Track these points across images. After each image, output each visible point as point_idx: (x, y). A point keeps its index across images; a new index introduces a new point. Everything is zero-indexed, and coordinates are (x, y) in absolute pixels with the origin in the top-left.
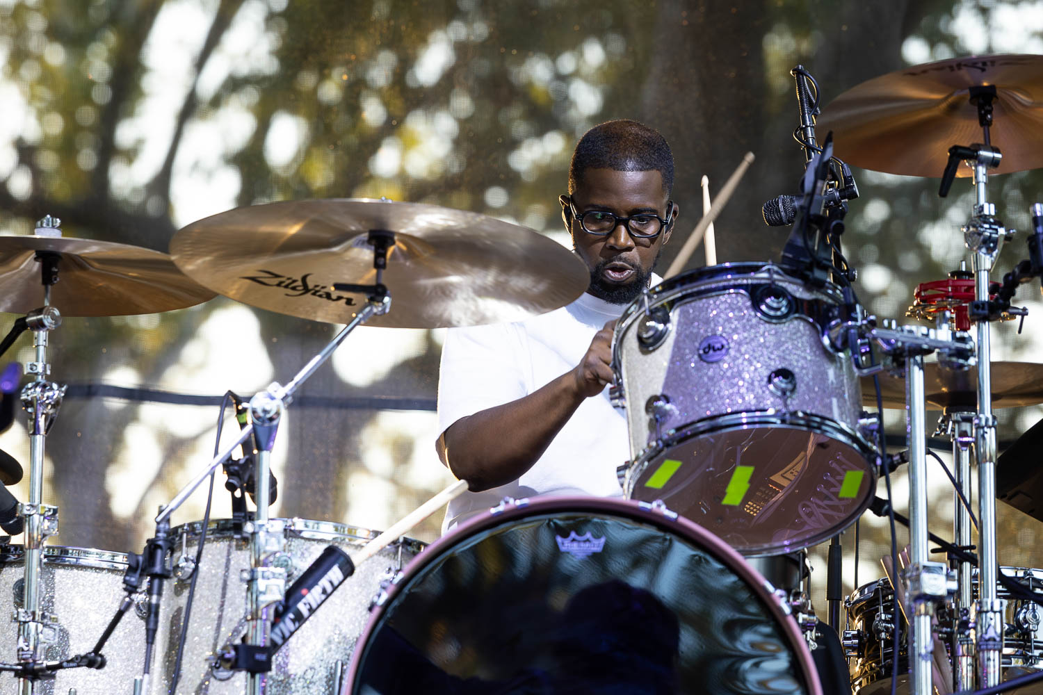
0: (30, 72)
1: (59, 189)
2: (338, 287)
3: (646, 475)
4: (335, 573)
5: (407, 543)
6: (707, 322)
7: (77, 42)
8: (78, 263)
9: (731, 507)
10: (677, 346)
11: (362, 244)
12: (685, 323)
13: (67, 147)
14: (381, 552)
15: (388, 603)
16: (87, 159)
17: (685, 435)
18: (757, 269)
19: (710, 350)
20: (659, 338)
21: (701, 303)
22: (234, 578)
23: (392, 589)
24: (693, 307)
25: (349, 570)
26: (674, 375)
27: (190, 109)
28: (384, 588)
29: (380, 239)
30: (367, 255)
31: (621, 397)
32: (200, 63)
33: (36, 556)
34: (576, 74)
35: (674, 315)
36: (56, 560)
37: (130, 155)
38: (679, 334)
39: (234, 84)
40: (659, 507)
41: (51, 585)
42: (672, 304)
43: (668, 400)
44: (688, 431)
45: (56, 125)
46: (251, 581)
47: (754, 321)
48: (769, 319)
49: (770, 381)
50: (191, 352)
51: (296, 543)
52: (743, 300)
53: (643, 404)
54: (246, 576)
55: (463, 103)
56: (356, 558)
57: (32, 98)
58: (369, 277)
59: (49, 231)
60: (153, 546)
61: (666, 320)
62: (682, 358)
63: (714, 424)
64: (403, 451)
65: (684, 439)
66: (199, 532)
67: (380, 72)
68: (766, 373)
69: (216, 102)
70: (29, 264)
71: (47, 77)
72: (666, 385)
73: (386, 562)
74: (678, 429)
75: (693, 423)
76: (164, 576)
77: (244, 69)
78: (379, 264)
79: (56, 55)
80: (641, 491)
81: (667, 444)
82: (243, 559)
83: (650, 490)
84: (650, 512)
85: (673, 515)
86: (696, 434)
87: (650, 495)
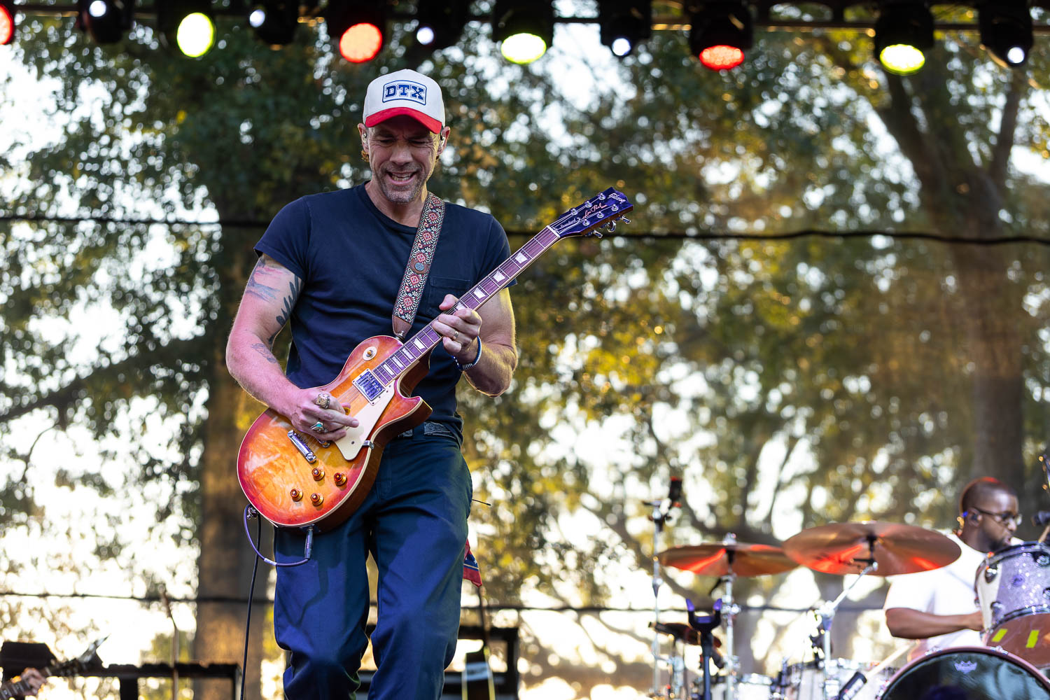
0: (713, 475)
1: (726, 523)
2: (856, 560)
3: (993, 635)
4: (859, 682)
5: (889, 669)
6: (1014, 568)
7: (731, 461)
8: (742, 554)
9: (1030, 649)
10: (1002, 581)
11: (864, 541)
12: (1005, 569)
13: (728, 505)
14: (880, 673)
15: (884, 695)
16: (737, 509)
17: (1008, 618)
18: (1035, 545)
19: (1017, 581)
20: (993, 576)
21: (1012, 560)
22: (816, 687)
23: (885, 689)
24: (1008, 562)
25: (865, 681)
26: (1002, 593)
27: (780, 487)
28: (882, 689)
29: (871, 539)
30: (865, 546)
31: (979, 602)
32: (782, 467)
33: (731, 680)
34: (942, 464)
35: (1000, 566)
36: (739, 680)
37: (754, 507)
38: (1003, 575)
39: (797, 477)
40: (999, 649)
41: (736, 691)
42: (998, 562)
43: (999, 603)
44: (1009, 616)
45: (724, 496)
46: (824, 688)
47: (1035, 567)
48: (1041, 566)
49: (1044, 592)
50: (784, 588)
51: (841, 670)
52: (1030, 559)
53: (989, 605)
54: (822, 685)
55: (895, 479)
56: (868, 675)
57: (714, 485)
58: (867, 555)
59: (729, 541)
60: (780, 674)
61: (996, 568)
62: (1005, 584)
63: (1021, 613)
64: (875, 627)
65: (1007, 620)
66: (800, 667)
67: (859, 467)
68: (1042, 590)
69: (790, 483)
70: (722, 556)
71: (720, 477)
72: (998, 597)
73: (881, 677)
74: (1005, 615)
75: (1011, 613)
76: (786, 686)
77: (800, 471)
78: (872, 548)
79: (722, 467)
80: (990, 643)
81: (1001, 622)
82: (819, 678)
83: (994, 643)
84: (996, 652)
85: (1006, 652)
86: (1013, 617)
87: (995, 645)
